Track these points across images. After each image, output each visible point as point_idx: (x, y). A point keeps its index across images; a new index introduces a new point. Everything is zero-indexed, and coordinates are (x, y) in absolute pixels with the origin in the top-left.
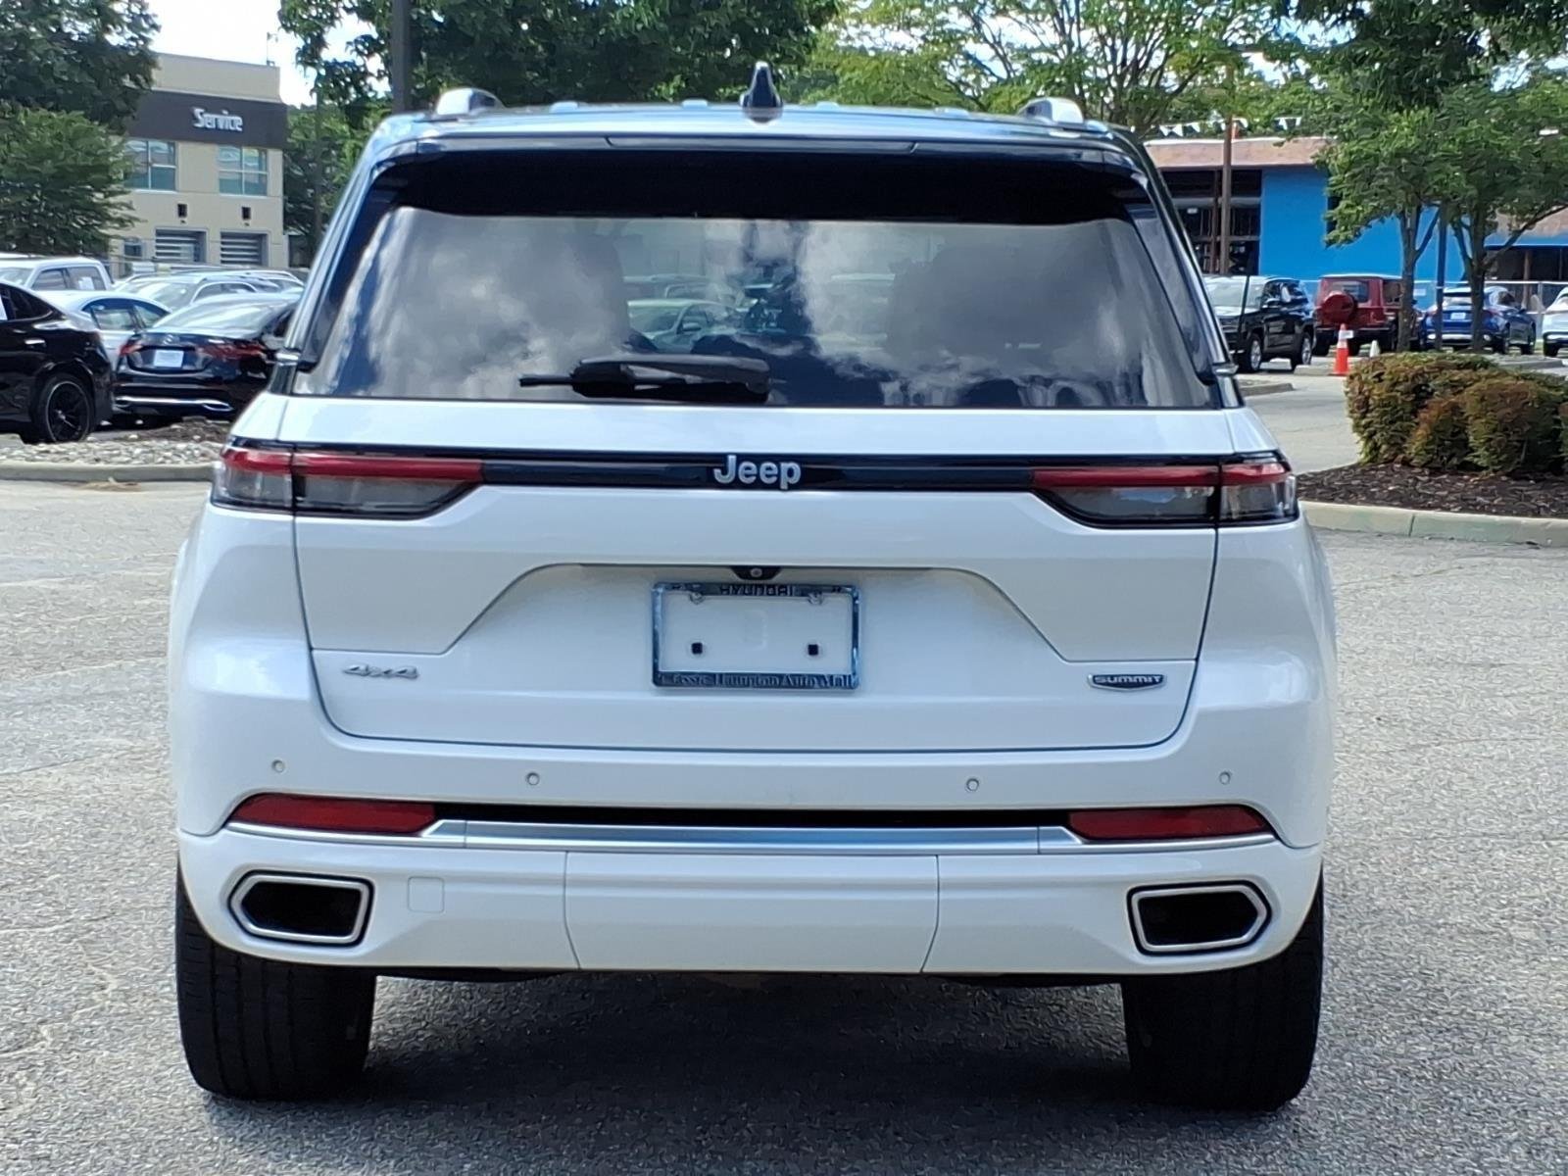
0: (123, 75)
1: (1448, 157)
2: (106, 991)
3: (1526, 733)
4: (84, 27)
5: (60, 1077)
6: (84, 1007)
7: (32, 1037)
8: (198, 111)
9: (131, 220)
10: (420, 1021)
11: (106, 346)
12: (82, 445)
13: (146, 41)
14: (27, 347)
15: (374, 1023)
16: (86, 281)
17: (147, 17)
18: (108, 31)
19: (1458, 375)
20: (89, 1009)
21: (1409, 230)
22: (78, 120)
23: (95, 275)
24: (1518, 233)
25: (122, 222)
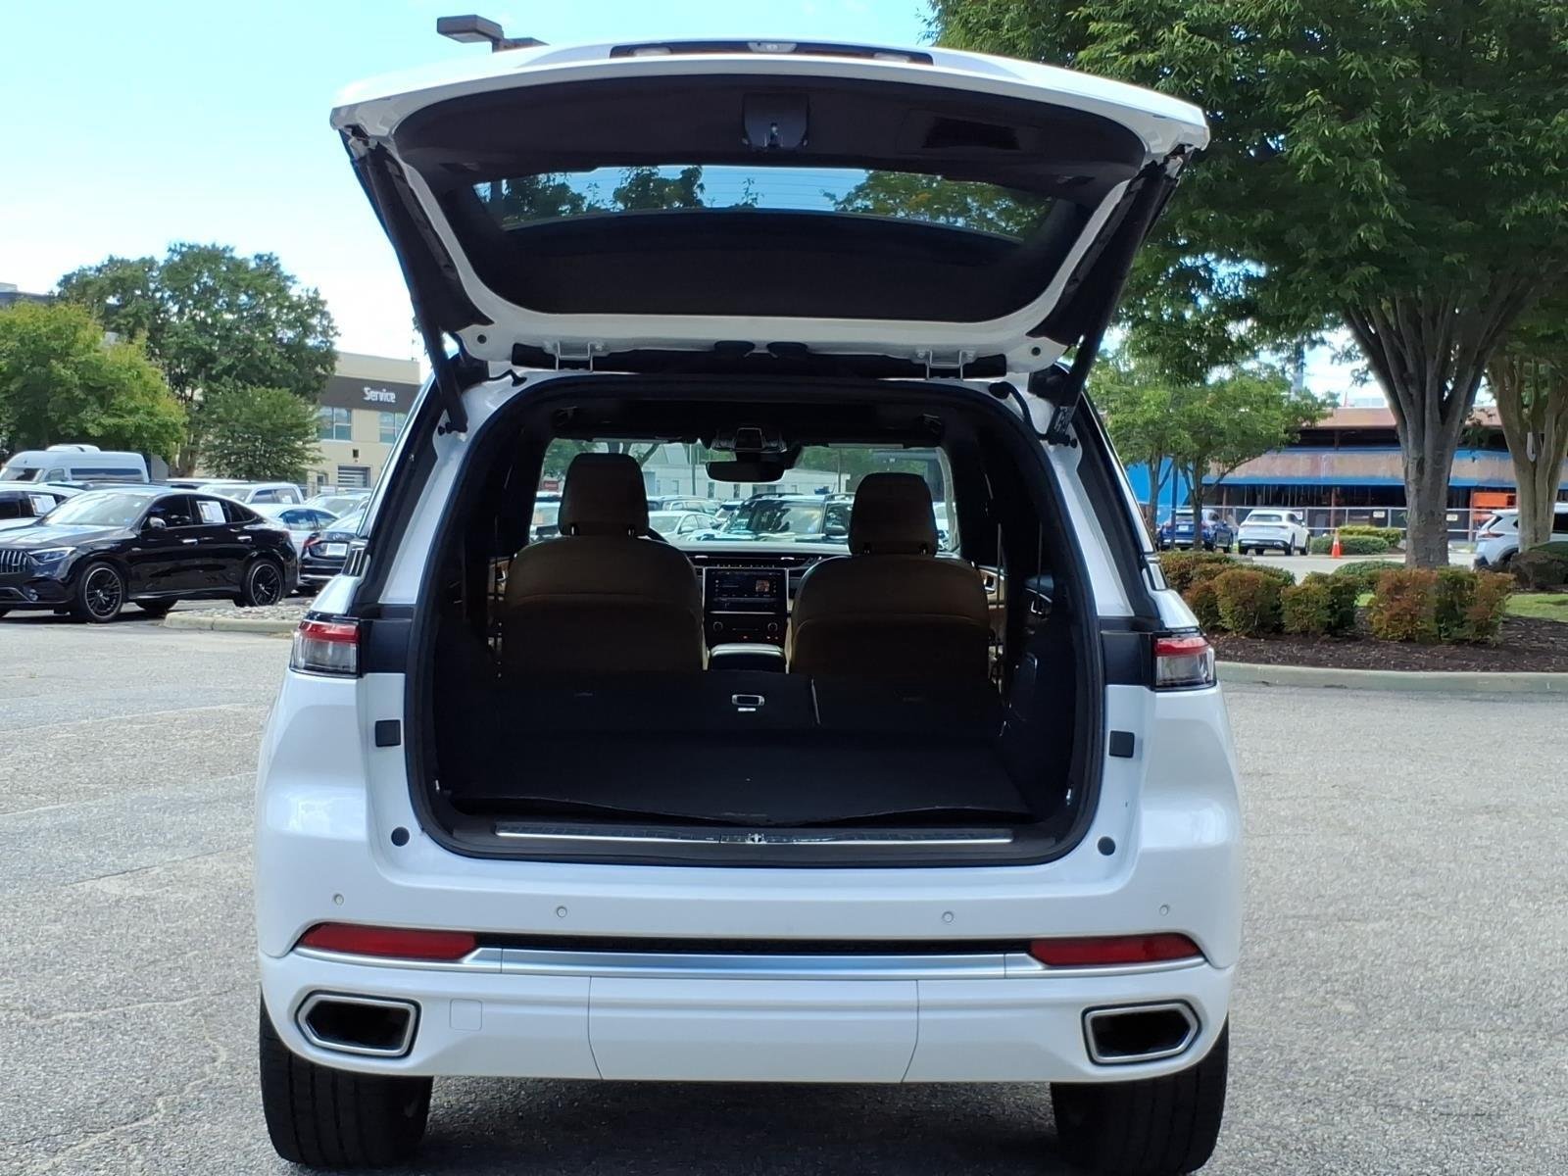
0: (316, 365)
1: (1180, 425)
2: (216, 1064)
3: (1301, 830)
4: (291, 334)
5: (165, 1151)
6: (196, 1079)
7: (148, 1109)
8: (366, 389)
9: (321, 459)
10: (470, 1093)
11: (293, 541)
12: (274, 607)
13: (332, 344)
14: (240, 542)
15: (433, 1095)
16: (288, 498)
17: (332, 328)
18: (307, 336)
19: (1209, 567)
20: (200, 1082)
21: (1154, 473)
22: (286, 393)
23: (294, 495)
24: (1223, 475)
25: (315, 460)
